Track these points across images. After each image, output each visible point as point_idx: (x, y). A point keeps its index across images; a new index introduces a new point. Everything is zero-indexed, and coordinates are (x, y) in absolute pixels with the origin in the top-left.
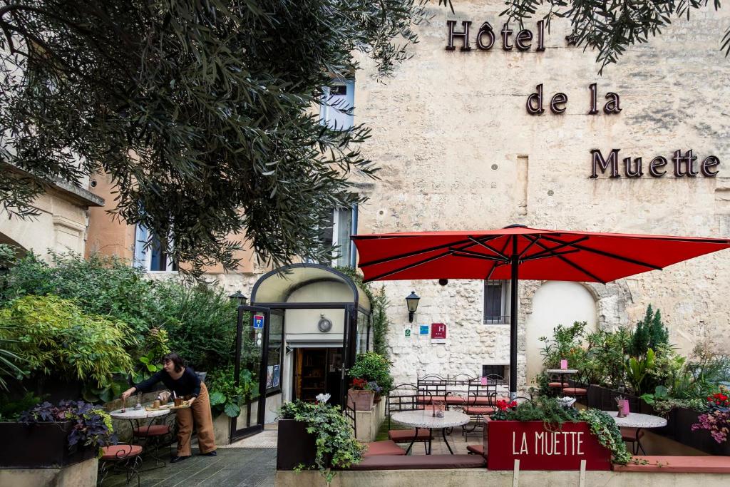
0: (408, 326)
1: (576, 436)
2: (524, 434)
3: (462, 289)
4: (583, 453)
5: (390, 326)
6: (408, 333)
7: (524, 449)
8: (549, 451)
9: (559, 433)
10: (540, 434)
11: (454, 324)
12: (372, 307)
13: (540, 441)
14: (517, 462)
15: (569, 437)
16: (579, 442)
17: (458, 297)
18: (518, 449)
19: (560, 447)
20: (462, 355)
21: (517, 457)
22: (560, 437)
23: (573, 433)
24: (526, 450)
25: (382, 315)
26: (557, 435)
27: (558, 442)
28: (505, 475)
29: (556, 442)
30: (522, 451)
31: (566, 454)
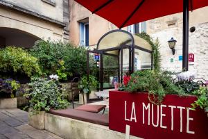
0: (172, 57)
1: (184, 112)
2: (133, 103)
3: (205, 32)
4: (193, 133)
5: (162, 57)
6: (172, 60)
7: (133, 117)
8: (155, 123)
9: (165, 106)
10: (146, 105)
11: (199, 53)
12: (153, 49)
13: (146, 112)
14: (128, 127)
15: (177, 111)
16: (188, 119)
17: (202, 37)
18: (129, 117)
19: (166, 121)
20: (205, 71)
21: (128, 123)
22: (167, 111)
23: (181, 108)
24: (135, 118)
25: (157, 52)
26: (163, 107)
27: (165, 115)
28: (119, 136)
29: (162, 115)
30: (132, 118)
31: (172, 129)
